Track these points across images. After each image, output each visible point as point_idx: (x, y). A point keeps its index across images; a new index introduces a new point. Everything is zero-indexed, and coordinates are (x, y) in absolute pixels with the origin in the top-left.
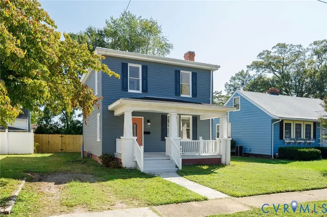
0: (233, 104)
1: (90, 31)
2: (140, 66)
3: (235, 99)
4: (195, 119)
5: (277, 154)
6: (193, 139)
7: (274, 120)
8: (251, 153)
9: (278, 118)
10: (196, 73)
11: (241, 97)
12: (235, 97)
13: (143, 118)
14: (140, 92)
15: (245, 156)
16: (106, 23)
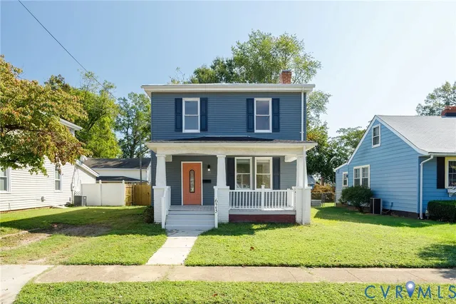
0: (373, 137)
1: (217, 62)
2: (198, 100)
3: (375, 129)
4: (277, 161)
5: (427, 212)
6: (274, 189)
7: (422, 158)
8: (393, 209)
9: (427, 154)
10: (278, 100)
11: (382, 125)
12: (375, 127)
13: (201, 162)
14: (198, 131)
15: (383, 214)
16: (233, 49)
